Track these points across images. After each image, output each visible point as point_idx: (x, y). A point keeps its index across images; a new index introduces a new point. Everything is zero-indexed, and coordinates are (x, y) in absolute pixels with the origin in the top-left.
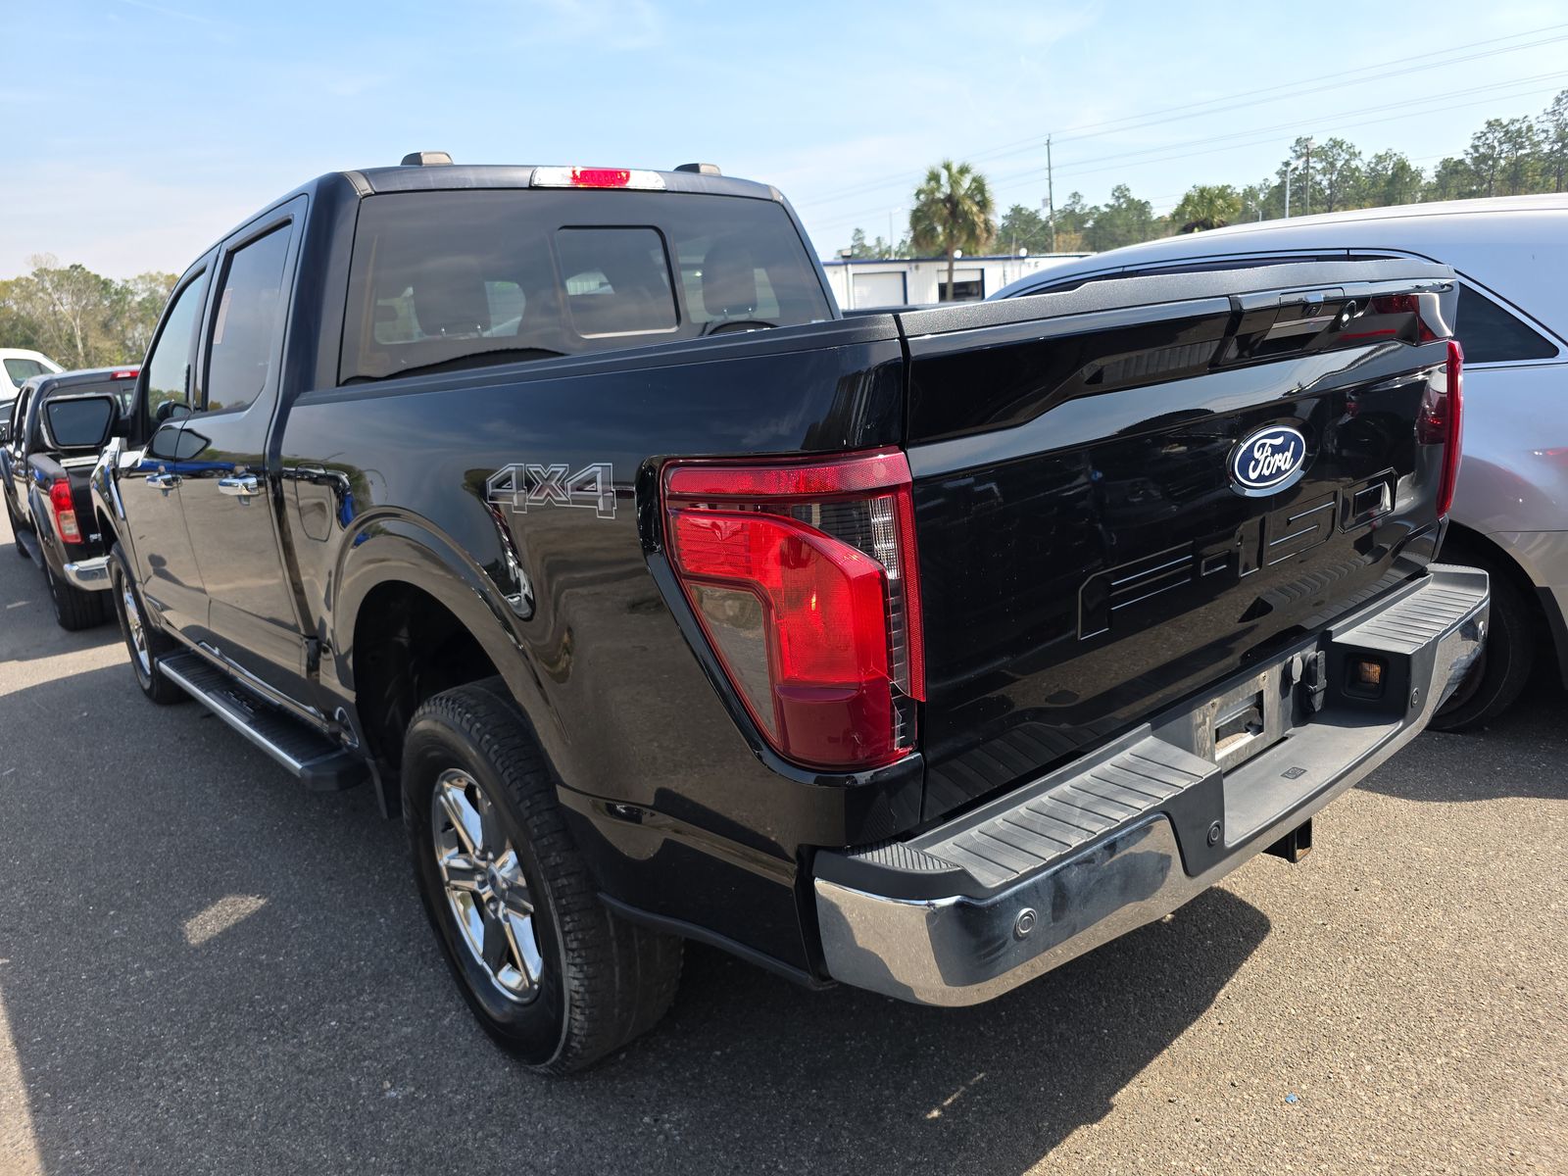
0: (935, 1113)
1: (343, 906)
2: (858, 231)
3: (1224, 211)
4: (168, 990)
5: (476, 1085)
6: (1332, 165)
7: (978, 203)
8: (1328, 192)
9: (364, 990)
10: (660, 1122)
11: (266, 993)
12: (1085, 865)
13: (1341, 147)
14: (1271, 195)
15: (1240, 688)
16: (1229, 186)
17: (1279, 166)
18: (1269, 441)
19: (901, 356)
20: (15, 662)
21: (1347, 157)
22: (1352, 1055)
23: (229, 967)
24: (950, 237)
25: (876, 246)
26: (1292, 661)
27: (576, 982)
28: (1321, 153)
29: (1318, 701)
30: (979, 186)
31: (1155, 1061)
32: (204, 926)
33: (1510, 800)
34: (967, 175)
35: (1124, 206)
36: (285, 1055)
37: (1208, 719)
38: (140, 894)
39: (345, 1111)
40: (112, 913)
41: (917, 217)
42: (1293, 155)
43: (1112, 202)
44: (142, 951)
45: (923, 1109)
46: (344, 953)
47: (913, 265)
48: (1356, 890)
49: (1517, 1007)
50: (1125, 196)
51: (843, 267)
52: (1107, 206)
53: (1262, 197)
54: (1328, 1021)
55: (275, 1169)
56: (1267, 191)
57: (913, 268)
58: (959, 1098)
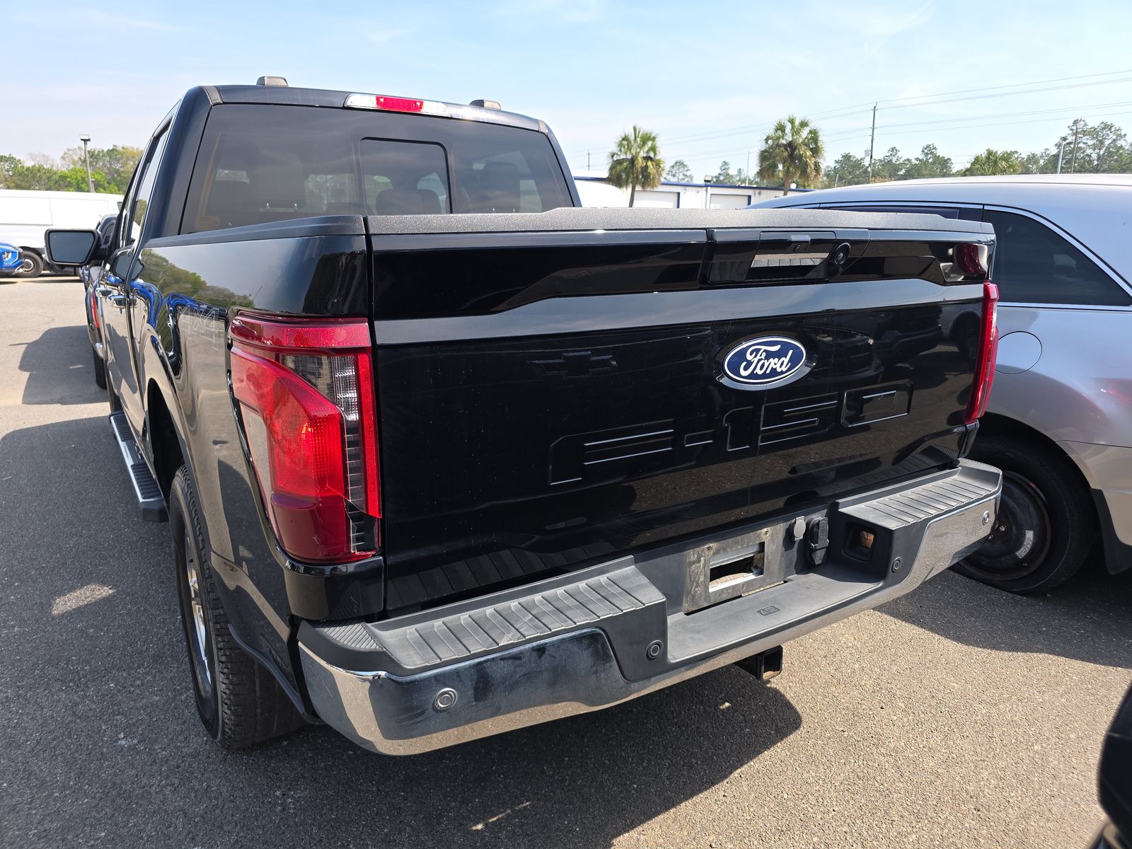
0: (480, 827)
1: (160, 603)
2: (725, 163)
3: (1005, 171)
4: (22, 643)
5: (179, 746)
6: (1101, 142)
7: (811, 150)
8: (1096, 163)
9: (143, 665)
10: (286, 796)
11: (80, 657)
12: (511, 661)
13: (1110, 129)
14: (1049, 161)
15: (739, 538)
16: (1016, 152)
17: (1057, 140)
18: (763, 348)
19: (365, 249)
20: (59, 405)
21: (1114, 137)
22: (815, 839)
23: (67, 634)
24: (787, 172)
25: (737, 176)
26: (795, 522)
27: (224, 686)
28: (1093, 133)
29: (819, 557)
30: (814, 136)
31: (661, 817)
32: (65, 603)
33: (1041, 656)
34: (805, 128)
35: (931, 160)
36: (70, 702)
37: (702, 559)
38: (40, 574)
39: (88, 749)
40: (16, 584)
41: (765, 156)
42: (1070, 132)
43: (921, 157)
44: (21, 614)
45: (472, 821)
46: (143, 637)
47: (757, 191)
48: (882, 708)
49: (967, 825)
50: (932, 153)
51: (705, 188)
52: (917, 159)
53: (1042, 162)
54: (809, 809)
55: (23, 782)
56: (1046, 158)
57: (757, 193)
58: (503, 818)
